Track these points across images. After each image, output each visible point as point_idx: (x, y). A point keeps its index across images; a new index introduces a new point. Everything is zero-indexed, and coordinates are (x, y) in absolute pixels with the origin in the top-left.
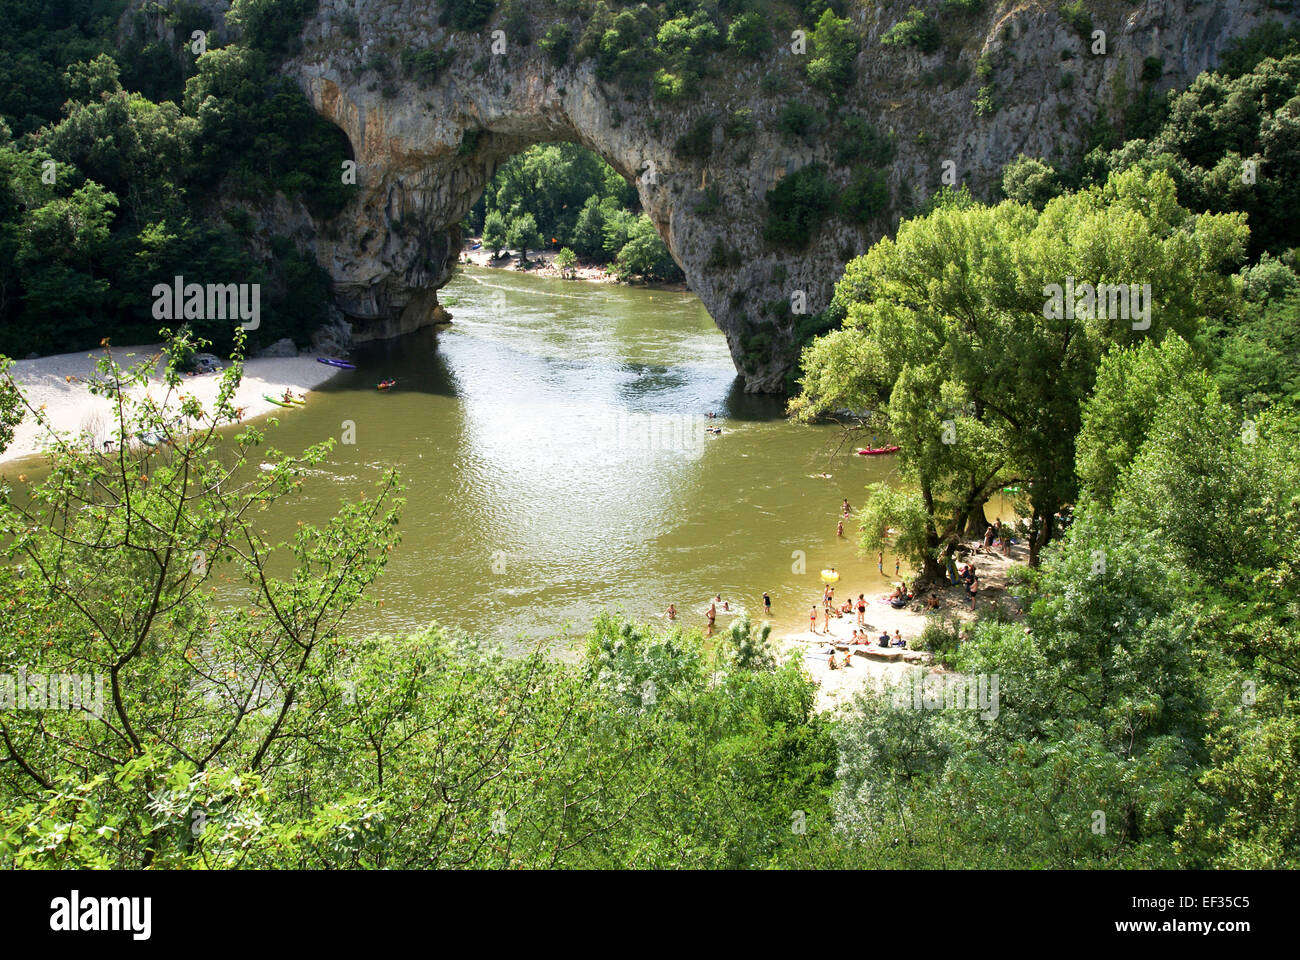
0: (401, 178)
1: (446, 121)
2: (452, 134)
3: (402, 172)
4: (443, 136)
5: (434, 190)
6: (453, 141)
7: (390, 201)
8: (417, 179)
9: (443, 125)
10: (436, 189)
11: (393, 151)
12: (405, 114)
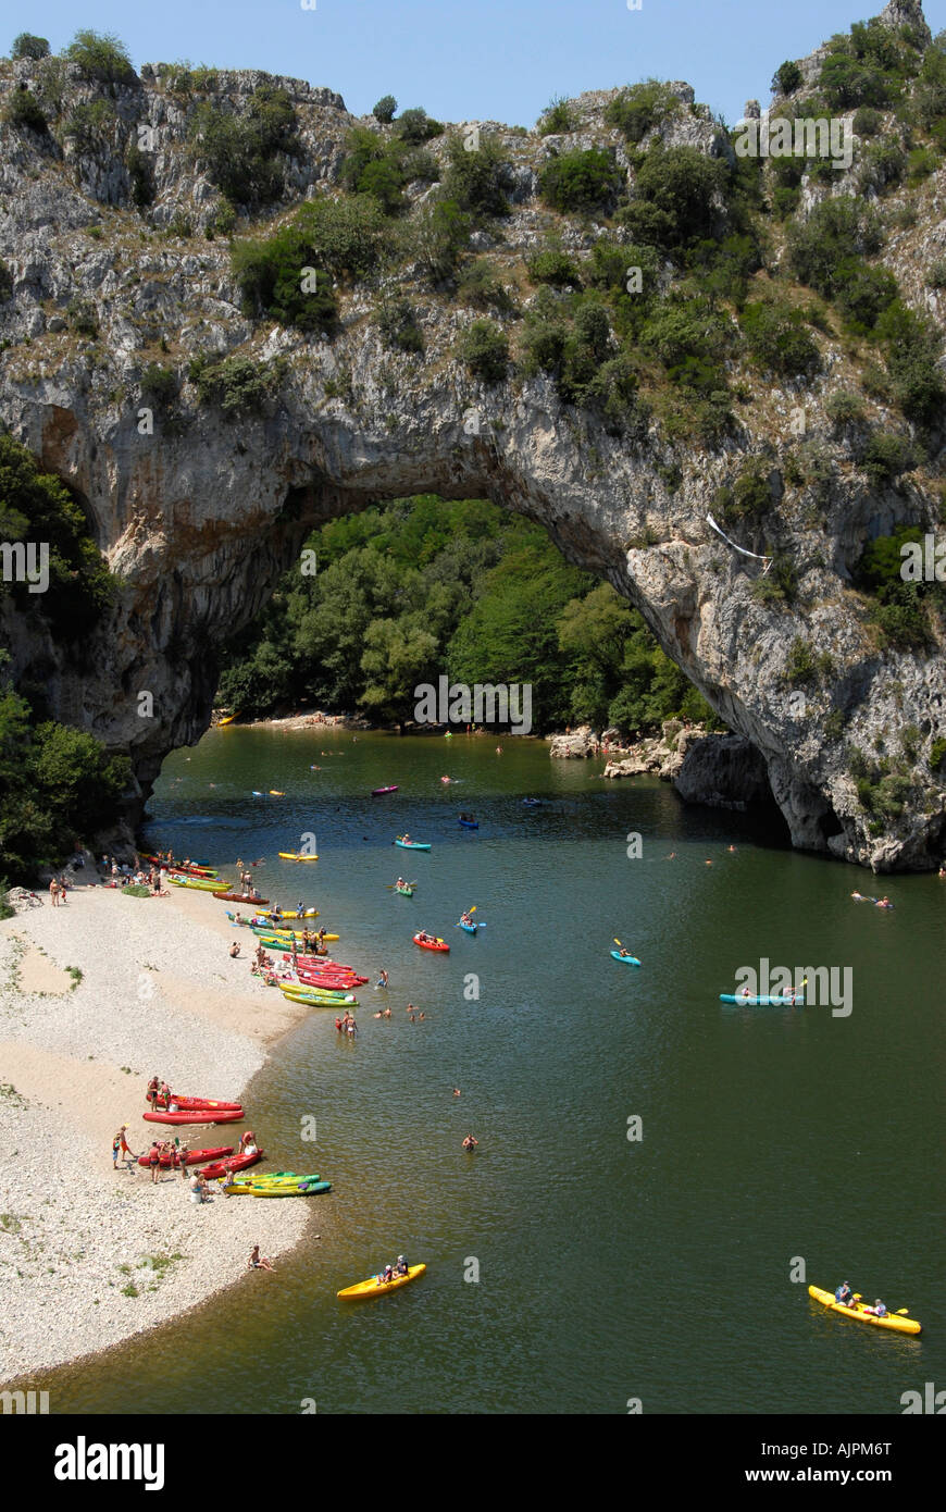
0: (181, 567)
1: (266, 472)
2: (272, 491)
3: (183, 558)
4: (261, 496)
5: (223, 585)
6: (272, 502)
7: (160, 605)
8: (207, 566)
9: (262, 478)
10: (227, 583)
11: (176, 523)
12: (201, 463)
